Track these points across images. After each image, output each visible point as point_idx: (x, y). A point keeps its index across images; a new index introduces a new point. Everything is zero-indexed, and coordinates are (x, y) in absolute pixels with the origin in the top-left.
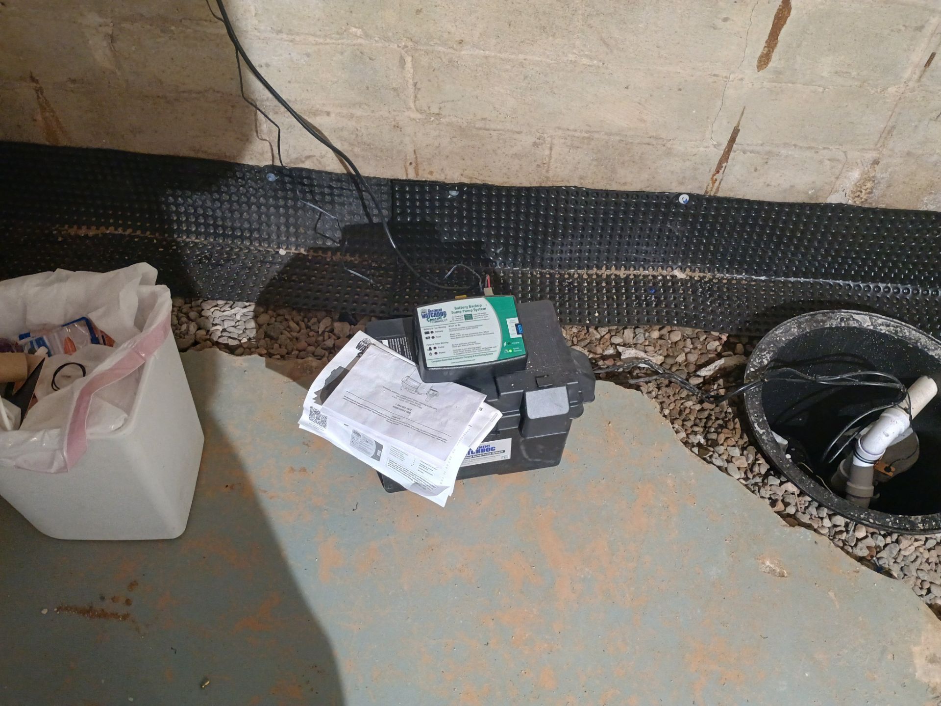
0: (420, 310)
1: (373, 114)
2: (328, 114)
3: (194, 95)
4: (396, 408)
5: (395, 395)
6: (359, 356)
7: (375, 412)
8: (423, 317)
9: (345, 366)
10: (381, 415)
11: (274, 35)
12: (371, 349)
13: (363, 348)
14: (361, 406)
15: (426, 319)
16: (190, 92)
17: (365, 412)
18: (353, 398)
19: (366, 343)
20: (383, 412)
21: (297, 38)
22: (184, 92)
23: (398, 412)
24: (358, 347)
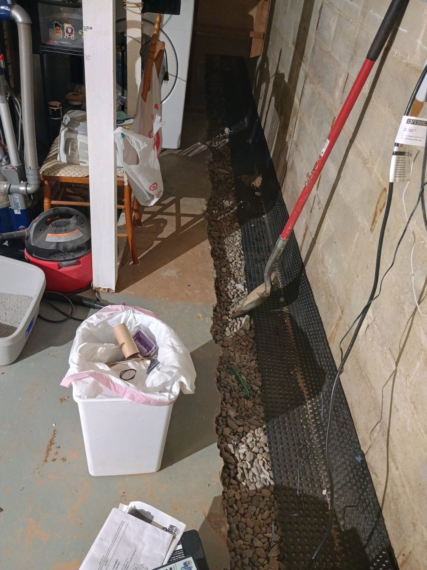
0: (191, 559)
1: (412, 501)
2: (397, 468)
3: (369, 384)
4: (116, 563)
5: (129, 560)
6: (163, 528)
7: (112, 546)
8: (185, 564)
9: (154, 520)
10: (109, 551)
11: (410, 401)
12: (169, 535)
13: (171, 530)
14: (117, 535)
15: (183, 566)
16: (369, 381)
17: (111, 539)
18: (123, 528)
19: (175, 532)
20: (112, 553)
21: (416, 416)
22: (368, 378)
23: (112, 564)
24: (172, 526)
